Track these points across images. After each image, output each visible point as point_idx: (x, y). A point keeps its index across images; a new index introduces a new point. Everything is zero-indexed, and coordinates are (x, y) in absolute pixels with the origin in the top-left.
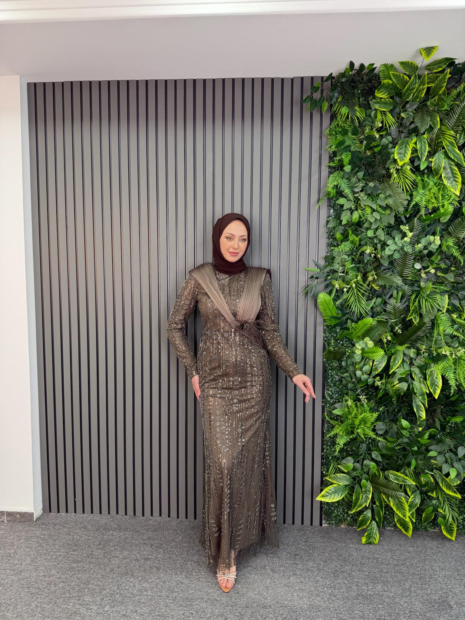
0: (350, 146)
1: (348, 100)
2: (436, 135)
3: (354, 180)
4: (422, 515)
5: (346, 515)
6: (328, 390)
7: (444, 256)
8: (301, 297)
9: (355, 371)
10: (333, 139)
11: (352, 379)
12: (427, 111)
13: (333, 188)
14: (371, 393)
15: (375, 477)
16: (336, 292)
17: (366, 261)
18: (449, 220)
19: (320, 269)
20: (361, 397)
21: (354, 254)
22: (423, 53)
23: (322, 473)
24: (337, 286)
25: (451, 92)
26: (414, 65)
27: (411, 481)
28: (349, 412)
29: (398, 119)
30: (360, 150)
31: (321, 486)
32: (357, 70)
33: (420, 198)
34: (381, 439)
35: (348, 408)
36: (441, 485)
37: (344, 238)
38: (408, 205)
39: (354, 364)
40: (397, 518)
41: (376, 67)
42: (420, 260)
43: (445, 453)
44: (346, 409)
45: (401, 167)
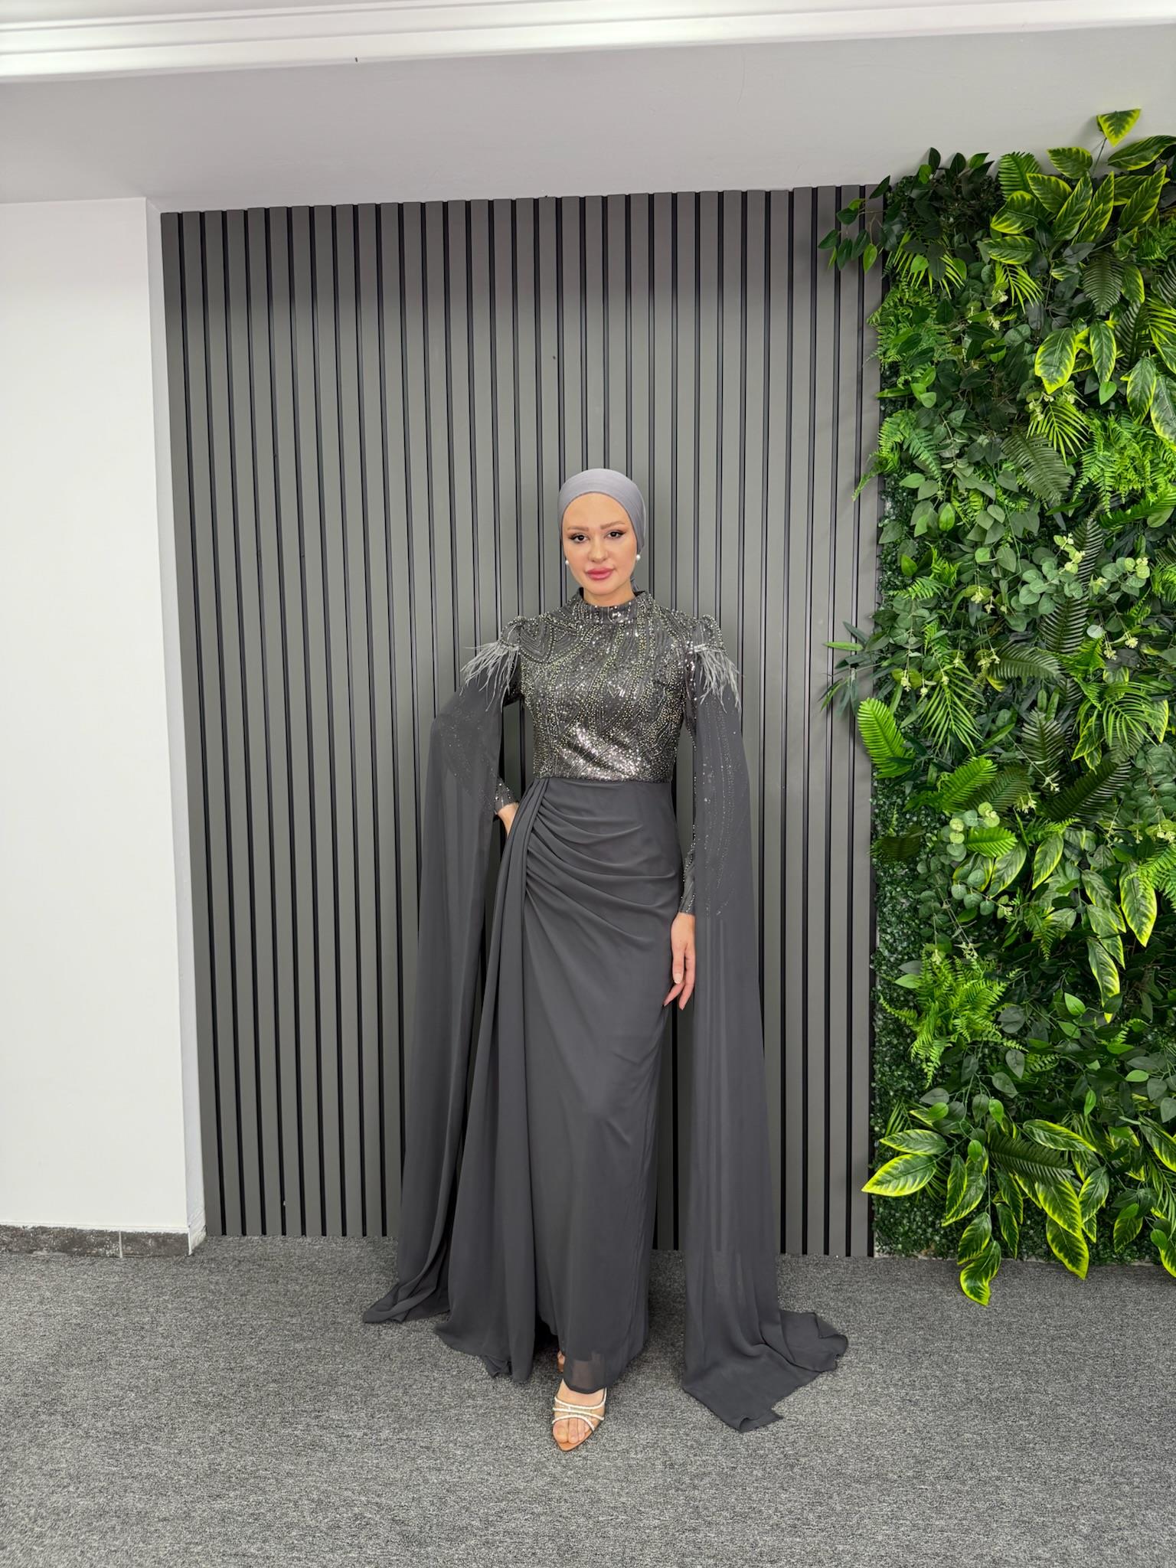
0: (932, 350)
1: (924, 241)
2: (1136, 320)
3: (941, 429)
4: (1113, 1226)
5: (930, 1230)
6: (884, 931)
7: (1159, 608)
8: (819, 710)
9: (949, 885)
10: (890, 332)
11: (942, 905)
12: (1113, 264)
13: (892, 449)
14: (987, 937)
15: (1000, 1137)
16: (902, 699)
17: (973, 622)
18: (1169, 520)
19: (862, 643)
20: (963, 946)
21: (944, 606)
22: (1105, 126)
23: (871, 1129)
24: (905, 682)
25: (1168, 218)
26: (1084, 155)
27: (1086, 1143)
28: (935, 982)
29: (1044, 284)
30: (955, 358)
31: (870, 1162)
32: (947, 170)
33: (1099, 470)
34: (1013, 1045)
35: (934, 974)
36: (1157, 1151)
37: (921, 568)
38: (1072, 486)
39: (947, 871)
40: (1052, 1231)
41: (992, 162)
42: (1101, 619)
43: (1167, 1076)
44: (929, 976)
45: (1055, 398)
